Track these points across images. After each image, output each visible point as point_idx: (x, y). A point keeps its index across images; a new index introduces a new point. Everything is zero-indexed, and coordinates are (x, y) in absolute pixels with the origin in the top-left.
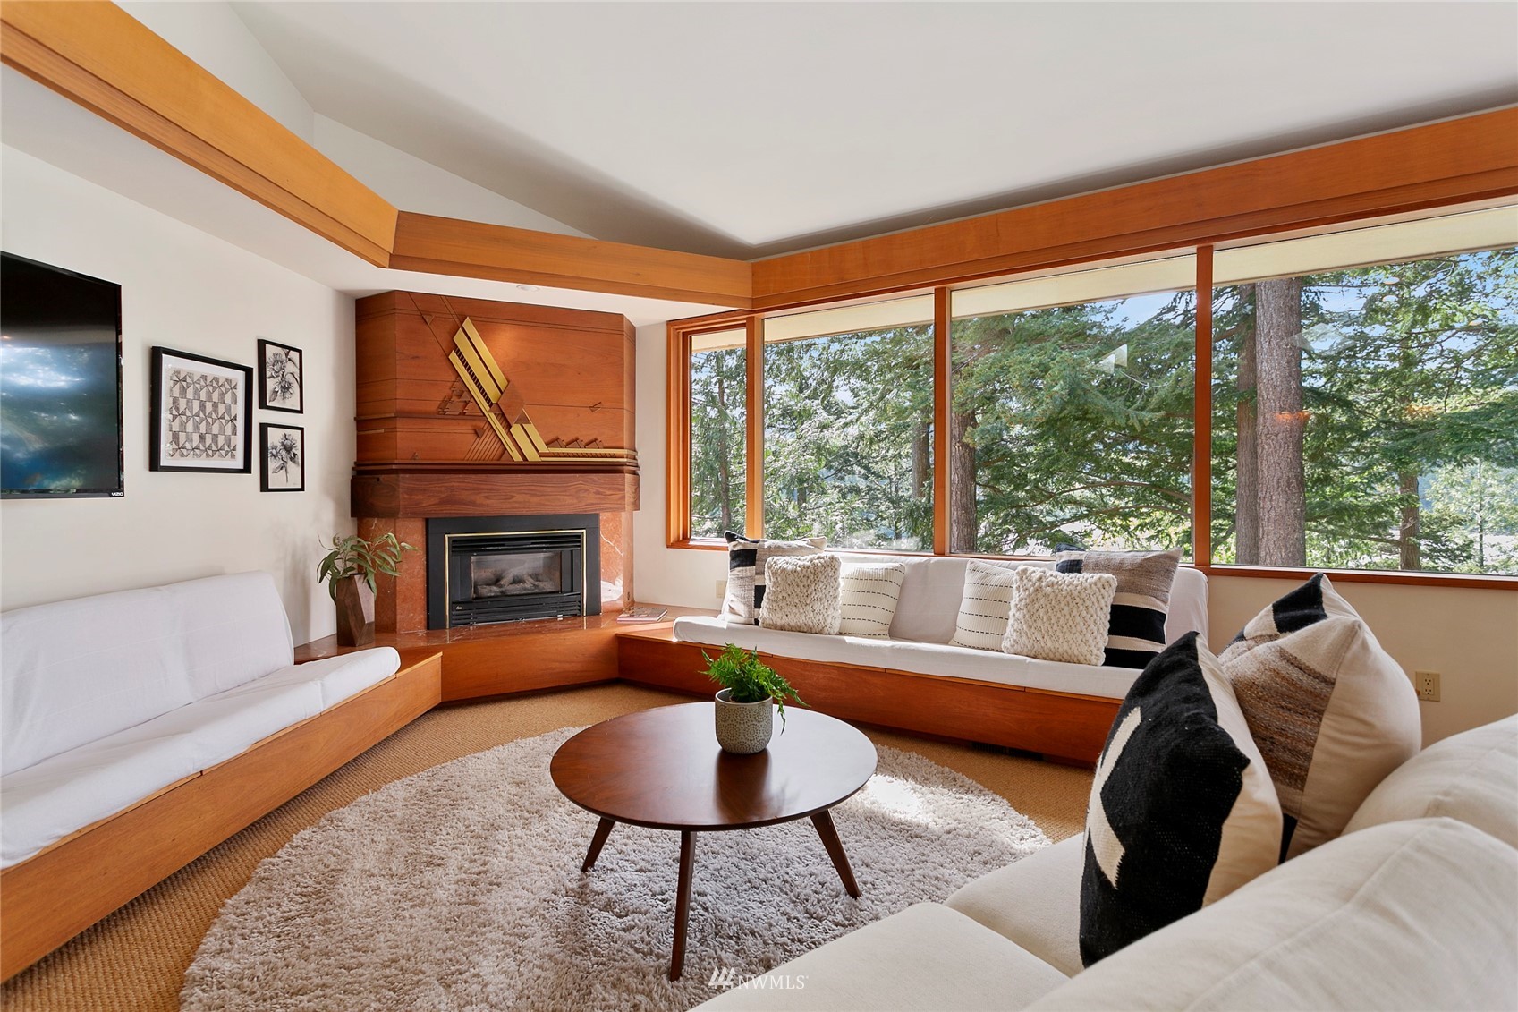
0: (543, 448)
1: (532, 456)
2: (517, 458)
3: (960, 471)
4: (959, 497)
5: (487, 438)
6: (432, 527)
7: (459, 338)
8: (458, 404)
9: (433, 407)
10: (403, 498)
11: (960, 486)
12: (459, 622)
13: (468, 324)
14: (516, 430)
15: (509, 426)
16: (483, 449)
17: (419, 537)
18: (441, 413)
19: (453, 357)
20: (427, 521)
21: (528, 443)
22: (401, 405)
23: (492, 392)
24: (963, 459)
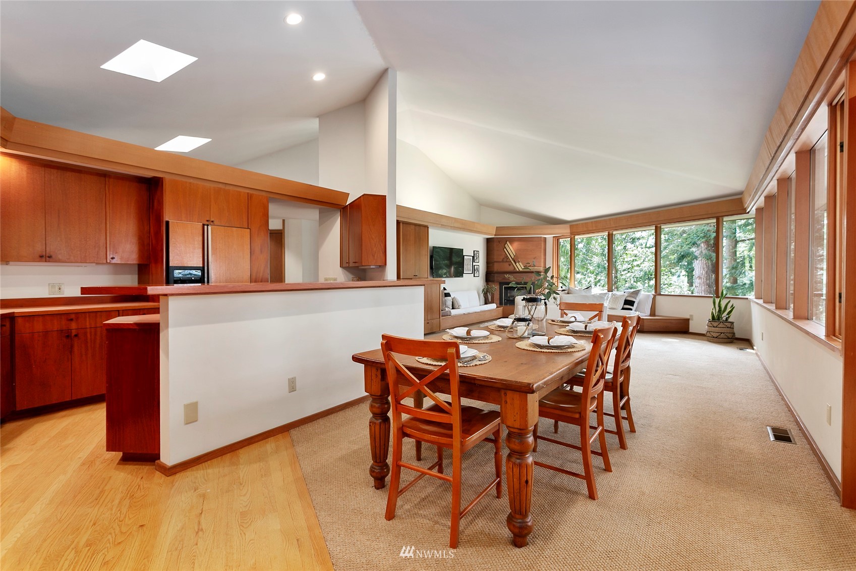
0: (523, 268)
1: (521, 270)
2: (518, 270)
3: (706, 269)
4: (705, 280)
5: (512, 266)
6: (501, 284)
7: (506, 246)
8: (506, 259)
9: (501, 260)
10: (496, 278)
11: (706, 275)
12: (506, 304)
13: (508, 243)
14: (517, 264)
15: (516, 263)
16: (510, 269)
17: (498, 286)
18: (503, 261)
19: (505, 249)
20: (500, 283)
21: (520, 267)
22: (495, 260)
23: (513, 256)
24: (707, 264)
